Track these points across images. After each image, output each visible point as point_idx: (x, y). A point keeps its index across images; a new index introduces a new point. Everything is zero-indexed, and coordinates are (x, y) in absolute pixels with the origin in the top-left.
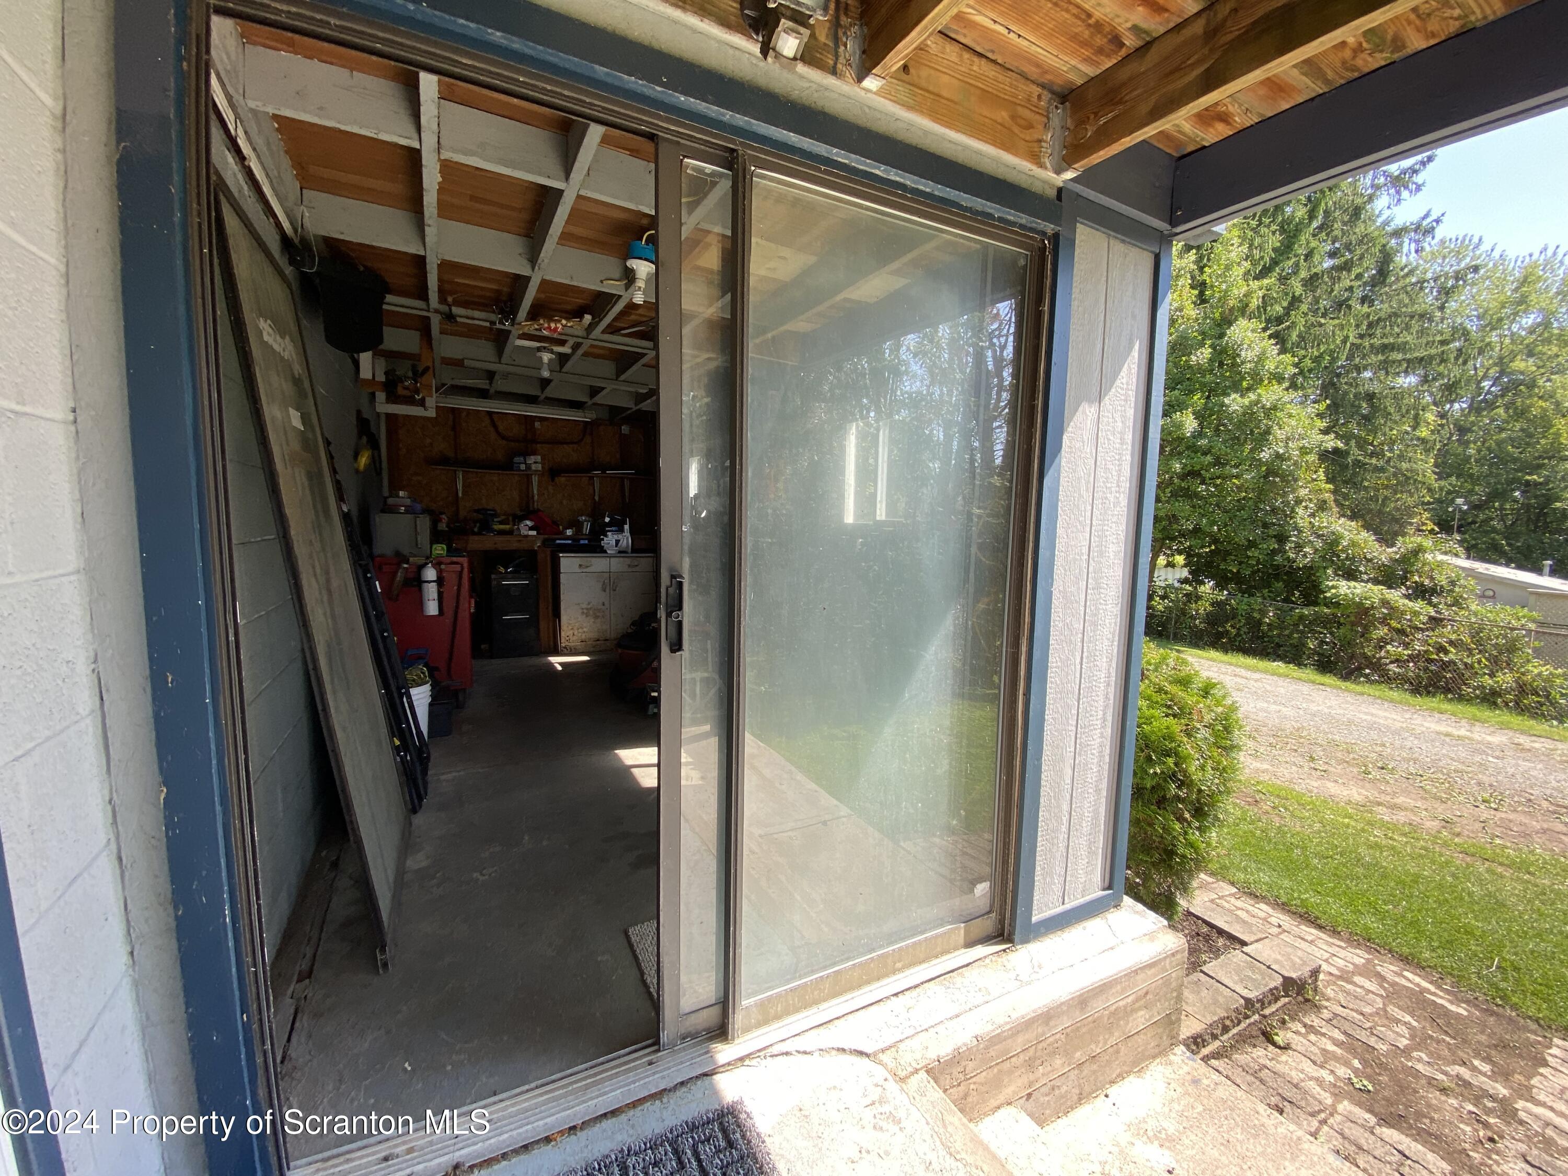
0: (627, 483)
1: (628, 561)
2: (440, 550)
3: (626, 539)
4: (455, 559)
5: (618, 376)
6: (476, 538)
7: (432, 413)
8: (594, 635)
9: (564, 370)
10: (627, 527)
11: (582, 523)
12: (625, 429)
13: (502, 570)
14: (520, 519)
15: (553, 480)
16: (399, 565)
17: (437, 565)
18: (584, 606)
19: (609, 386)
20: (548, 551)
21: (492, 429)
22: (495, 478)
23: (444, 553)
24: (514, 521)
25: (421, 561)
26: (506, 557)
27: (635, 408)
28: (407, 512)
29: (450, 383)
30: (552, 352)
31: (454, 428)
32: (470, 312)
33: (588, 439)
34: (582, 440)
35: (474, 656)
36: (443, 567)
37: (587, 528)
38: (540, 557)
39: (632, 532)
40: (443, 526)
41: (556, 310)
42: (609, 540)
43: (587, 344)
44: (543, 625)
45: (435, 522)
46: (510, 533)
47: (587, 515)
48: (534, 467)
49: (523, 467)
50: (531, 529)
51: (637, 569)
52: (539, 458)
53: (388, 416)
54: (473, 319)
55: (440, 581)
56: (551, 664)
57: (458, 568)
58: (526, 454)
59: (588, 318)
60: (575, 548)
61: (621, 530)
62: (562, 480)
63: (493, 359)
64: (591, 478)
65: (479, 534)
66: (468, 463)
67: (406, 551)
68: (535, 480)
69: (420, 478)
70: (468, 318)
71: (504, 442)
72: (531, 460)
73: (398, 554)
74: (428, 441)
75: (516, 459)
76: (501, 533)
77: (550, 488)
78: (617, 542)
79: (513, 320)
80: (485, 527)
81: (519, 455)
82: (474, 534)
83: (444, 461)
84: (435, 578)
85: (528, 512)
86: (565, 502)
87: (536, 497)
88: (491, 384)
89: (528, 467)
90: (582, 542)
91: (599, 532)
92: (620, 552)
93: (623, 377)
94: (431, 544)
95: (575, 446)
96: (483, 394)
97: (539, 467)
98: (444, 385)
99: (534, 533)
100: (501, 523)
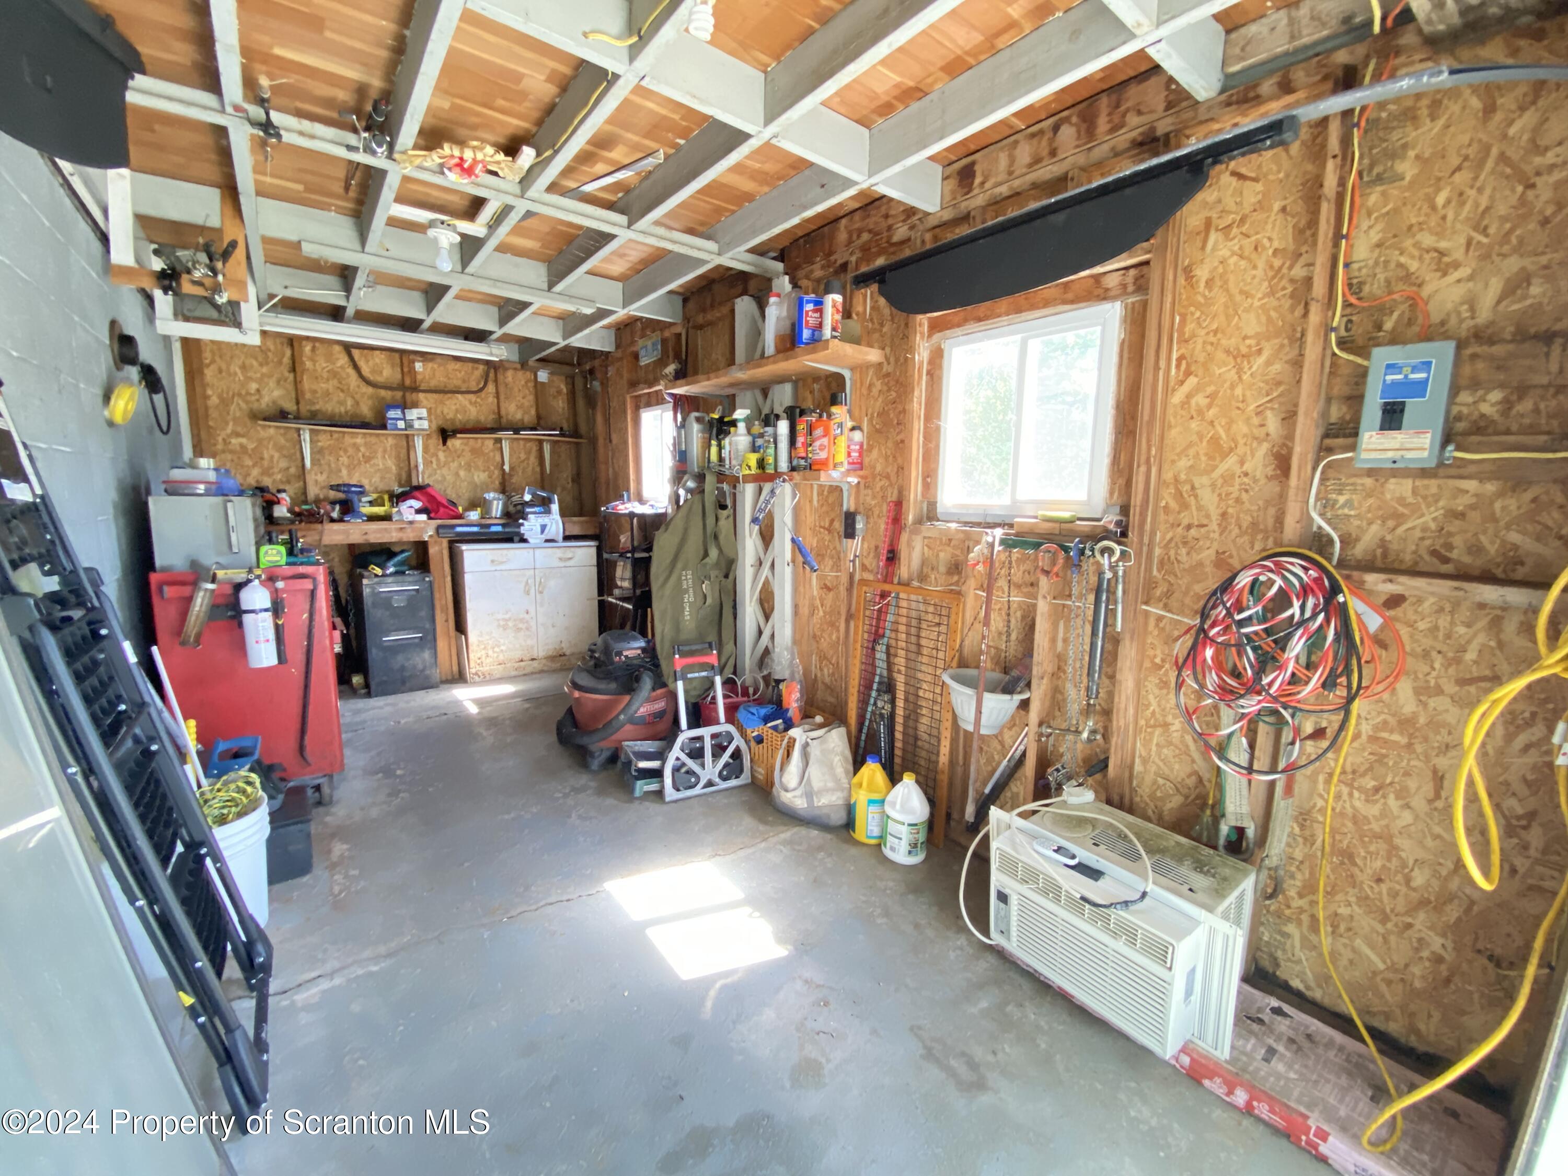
0: (547, 448)
1: (559, 553)
2: (275, 554)
3: (554, 522)
4: (302, 569)
5: (551, 285)
6: (336, 526)
7: (254, 339)
8: (518, 655)
9: (469, 270)
10: (555, 507)
11: (490, 502)
12: (543, 376)
13: (378, 571)
14: (398, 498)
15: (444, 443)
16: (194, 583)
17: (271, 579)
18: (500, 616)
19: (539, 301)
20: (445, 543)
21: (351, 371)
22: (359, 440)
23: (283, 559)
24: (391, 500)
25: (240, 575)
26: (383, 553)
27: (563, 344)
28: (207, 493)
29: (281, 293)
30: (454, 228)
31: (293, 369)
32: (306, 125)
33: (491, 388)
34: (481, 390)
35: (342, 695)
36: (280, 585)
37: (497, 508)
38: (433, 550)
39: (563, 514)
40: (281, 511)
41: (474, 127)
42: (531, 525)
43: (522, 207)
44: (442, 644)
45: (268, 506)
46: (387, 518)
47: (495, 491)
48: (417, 424)
49: (401, 424)
50: (419, 511)
51: (571, 563)
52: (424, 412)
53: (185, 341)
54: (312, 137)
55: (277, 609)
56: (458, 703)
57: (308, 585)
58: (404, 406)
59: (528, 155)
60: (484, 537)
61: (548, 512)
62: (455, 443)
63: (349, 246)
64: (499, 441)
65: (341, 520)
66: (315, 419)
67: (209, 559)
68: (419, 443)
69: (243, 441)
70: (301, 133)
71: (370, 390)
72: (412, 414)
73: (195, 565)
74: (254, 386)
75: (392, 414)
76: (372, 518)
77: (441, 455)
78: (543, 528)
79: (391, 147)
80: (347, 508)
81: (395, 407)
82: (333, 520)
83: (282, 415)
84: (268, 604)
85: (412, 490)
86: (462, 473)
87: (421, 468)
88: (348, 297)
89: (409, 425)
90: (494, 529)
91: (514, 515)
92: (547, 541)
93: (559, 288)
94: (258, 545)
95: (472, 397)
96: (336, 314)
97: (425, 424)
98: (272, 296)
99: (423, 517)
100: (371, 503)
